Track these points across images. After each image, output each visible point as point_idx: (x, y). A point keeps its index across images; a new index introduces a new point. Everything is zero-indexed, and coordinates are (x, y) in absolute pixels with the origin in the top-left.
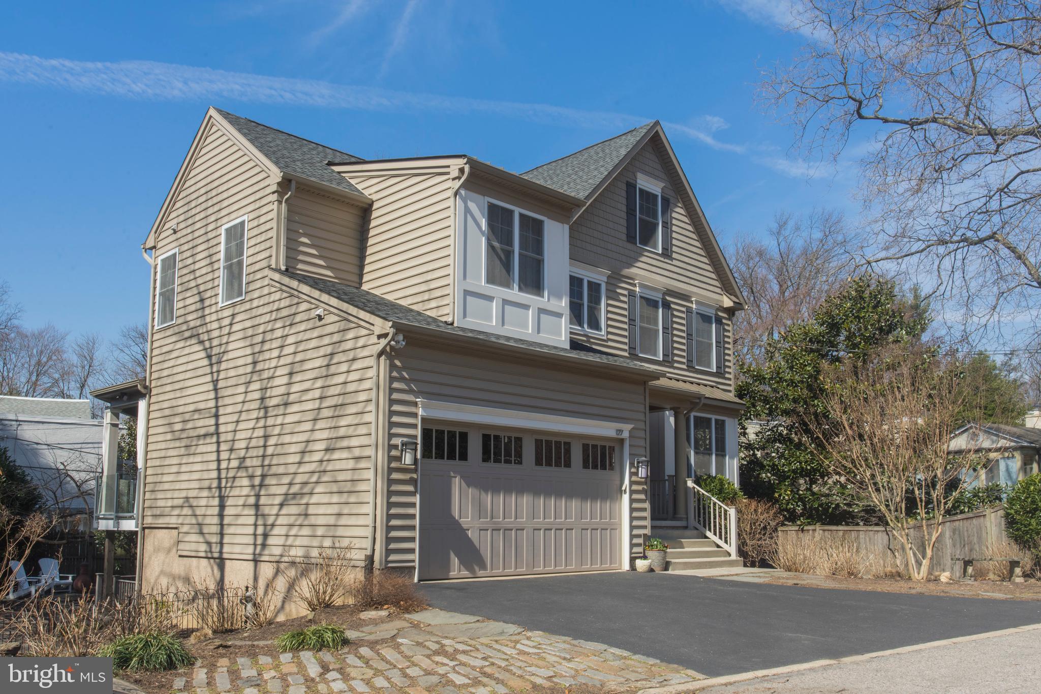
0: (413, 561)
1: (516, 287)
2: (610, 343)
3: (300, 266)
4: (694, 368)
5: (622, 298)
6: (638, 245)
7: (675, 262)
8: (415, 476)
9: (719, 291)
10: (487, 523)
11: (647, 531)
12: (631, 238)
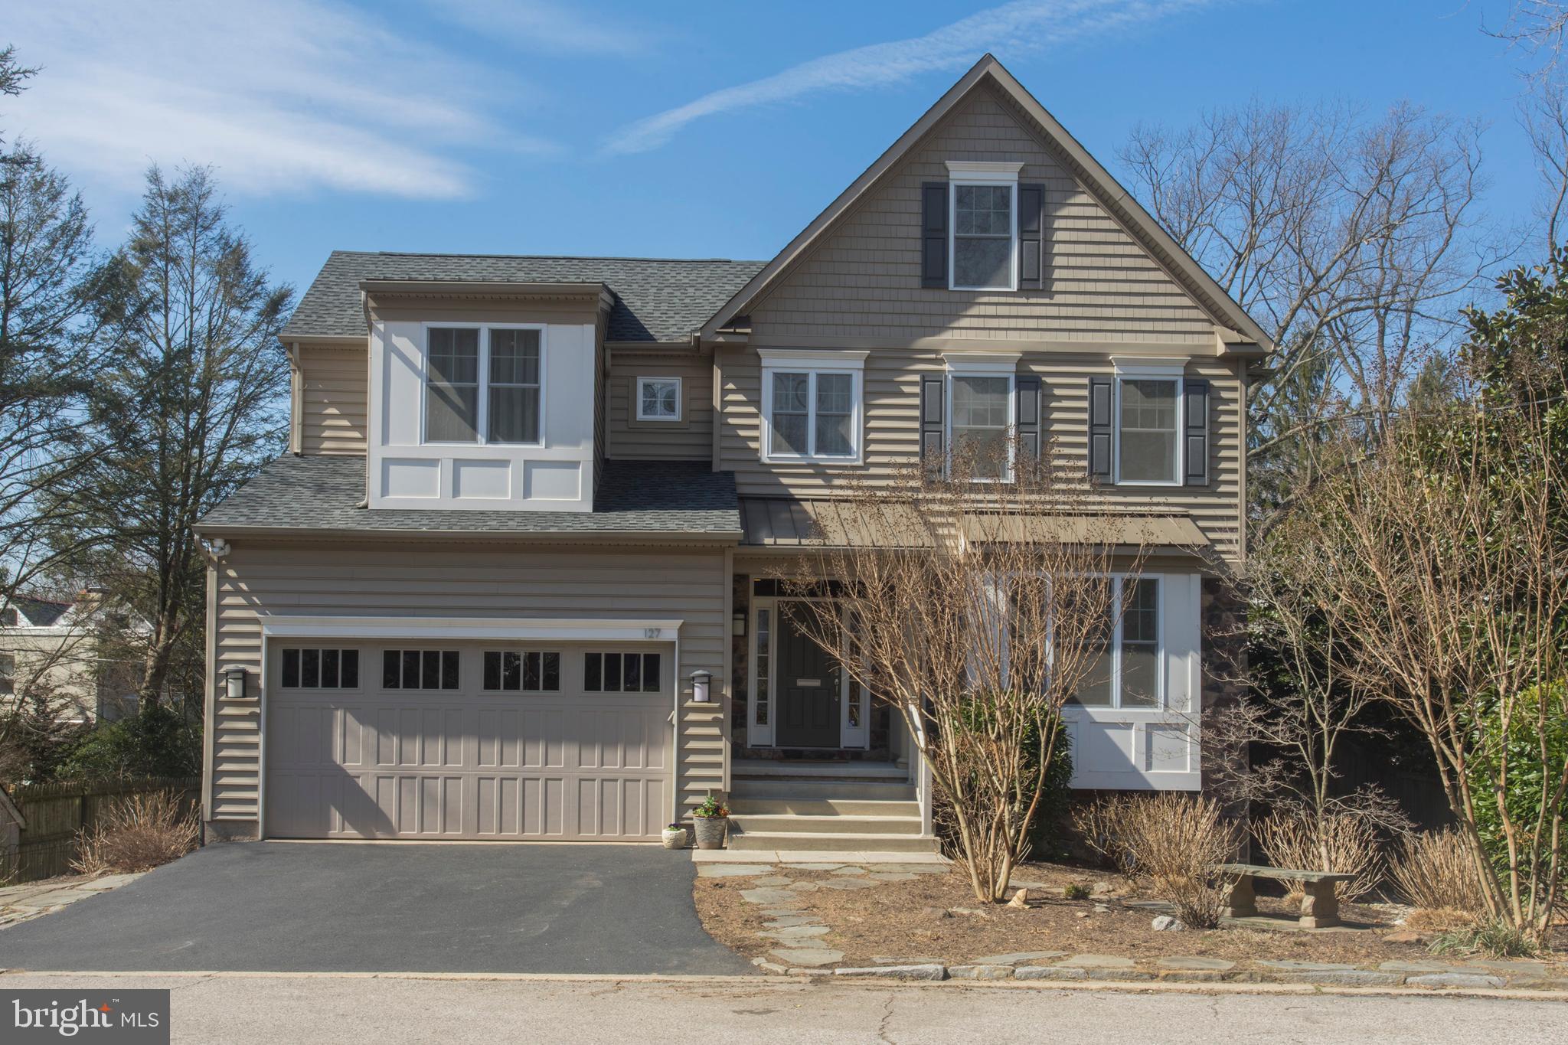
0: (255, 814)
1: (481, 438)
2: (873, 471)
3: (326, 445)
4: (1113, 485)
5: (906, 389)
6: (951, 287)
7: (1058, 299)
8: (257, 710)
9: (1205, 327)
10: (390, 768)
11: (724, 786)
12: (933, 277)
